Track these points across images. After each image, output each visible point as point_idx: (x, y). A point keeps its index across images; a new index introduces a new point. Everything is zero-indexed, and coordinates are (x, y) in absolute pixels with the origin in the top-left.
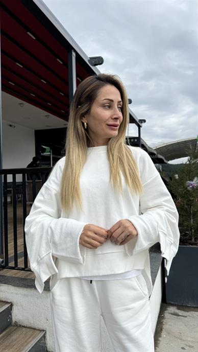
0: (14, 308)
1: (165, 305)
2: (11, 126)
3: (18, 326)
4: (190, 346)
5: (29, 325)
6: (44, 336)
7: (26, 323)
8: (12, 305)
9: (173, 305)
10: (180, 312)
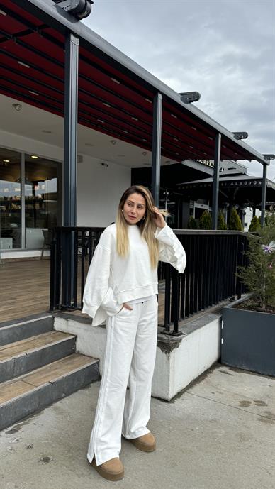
0: (78, 339)
1: (219, 364)
2: (103, 164)
3: (80, 354)
4: (220, 393)
5: (88, 354)
6: (98, 363)
7: (85, 352)
8: (76, 337)
9: (227, 366)
10: (230, 372)
